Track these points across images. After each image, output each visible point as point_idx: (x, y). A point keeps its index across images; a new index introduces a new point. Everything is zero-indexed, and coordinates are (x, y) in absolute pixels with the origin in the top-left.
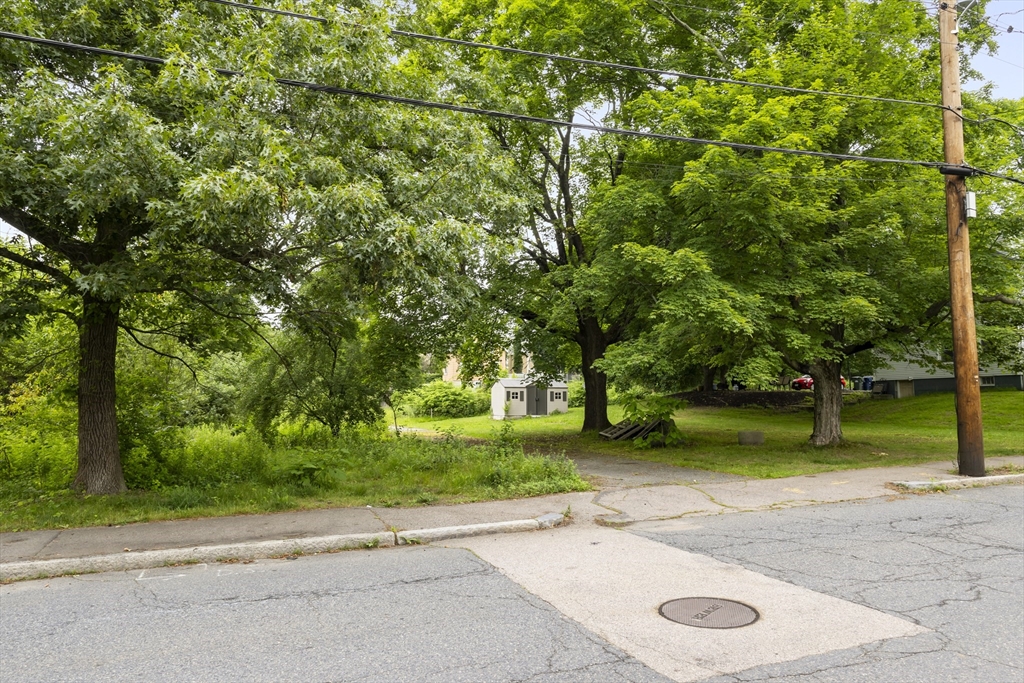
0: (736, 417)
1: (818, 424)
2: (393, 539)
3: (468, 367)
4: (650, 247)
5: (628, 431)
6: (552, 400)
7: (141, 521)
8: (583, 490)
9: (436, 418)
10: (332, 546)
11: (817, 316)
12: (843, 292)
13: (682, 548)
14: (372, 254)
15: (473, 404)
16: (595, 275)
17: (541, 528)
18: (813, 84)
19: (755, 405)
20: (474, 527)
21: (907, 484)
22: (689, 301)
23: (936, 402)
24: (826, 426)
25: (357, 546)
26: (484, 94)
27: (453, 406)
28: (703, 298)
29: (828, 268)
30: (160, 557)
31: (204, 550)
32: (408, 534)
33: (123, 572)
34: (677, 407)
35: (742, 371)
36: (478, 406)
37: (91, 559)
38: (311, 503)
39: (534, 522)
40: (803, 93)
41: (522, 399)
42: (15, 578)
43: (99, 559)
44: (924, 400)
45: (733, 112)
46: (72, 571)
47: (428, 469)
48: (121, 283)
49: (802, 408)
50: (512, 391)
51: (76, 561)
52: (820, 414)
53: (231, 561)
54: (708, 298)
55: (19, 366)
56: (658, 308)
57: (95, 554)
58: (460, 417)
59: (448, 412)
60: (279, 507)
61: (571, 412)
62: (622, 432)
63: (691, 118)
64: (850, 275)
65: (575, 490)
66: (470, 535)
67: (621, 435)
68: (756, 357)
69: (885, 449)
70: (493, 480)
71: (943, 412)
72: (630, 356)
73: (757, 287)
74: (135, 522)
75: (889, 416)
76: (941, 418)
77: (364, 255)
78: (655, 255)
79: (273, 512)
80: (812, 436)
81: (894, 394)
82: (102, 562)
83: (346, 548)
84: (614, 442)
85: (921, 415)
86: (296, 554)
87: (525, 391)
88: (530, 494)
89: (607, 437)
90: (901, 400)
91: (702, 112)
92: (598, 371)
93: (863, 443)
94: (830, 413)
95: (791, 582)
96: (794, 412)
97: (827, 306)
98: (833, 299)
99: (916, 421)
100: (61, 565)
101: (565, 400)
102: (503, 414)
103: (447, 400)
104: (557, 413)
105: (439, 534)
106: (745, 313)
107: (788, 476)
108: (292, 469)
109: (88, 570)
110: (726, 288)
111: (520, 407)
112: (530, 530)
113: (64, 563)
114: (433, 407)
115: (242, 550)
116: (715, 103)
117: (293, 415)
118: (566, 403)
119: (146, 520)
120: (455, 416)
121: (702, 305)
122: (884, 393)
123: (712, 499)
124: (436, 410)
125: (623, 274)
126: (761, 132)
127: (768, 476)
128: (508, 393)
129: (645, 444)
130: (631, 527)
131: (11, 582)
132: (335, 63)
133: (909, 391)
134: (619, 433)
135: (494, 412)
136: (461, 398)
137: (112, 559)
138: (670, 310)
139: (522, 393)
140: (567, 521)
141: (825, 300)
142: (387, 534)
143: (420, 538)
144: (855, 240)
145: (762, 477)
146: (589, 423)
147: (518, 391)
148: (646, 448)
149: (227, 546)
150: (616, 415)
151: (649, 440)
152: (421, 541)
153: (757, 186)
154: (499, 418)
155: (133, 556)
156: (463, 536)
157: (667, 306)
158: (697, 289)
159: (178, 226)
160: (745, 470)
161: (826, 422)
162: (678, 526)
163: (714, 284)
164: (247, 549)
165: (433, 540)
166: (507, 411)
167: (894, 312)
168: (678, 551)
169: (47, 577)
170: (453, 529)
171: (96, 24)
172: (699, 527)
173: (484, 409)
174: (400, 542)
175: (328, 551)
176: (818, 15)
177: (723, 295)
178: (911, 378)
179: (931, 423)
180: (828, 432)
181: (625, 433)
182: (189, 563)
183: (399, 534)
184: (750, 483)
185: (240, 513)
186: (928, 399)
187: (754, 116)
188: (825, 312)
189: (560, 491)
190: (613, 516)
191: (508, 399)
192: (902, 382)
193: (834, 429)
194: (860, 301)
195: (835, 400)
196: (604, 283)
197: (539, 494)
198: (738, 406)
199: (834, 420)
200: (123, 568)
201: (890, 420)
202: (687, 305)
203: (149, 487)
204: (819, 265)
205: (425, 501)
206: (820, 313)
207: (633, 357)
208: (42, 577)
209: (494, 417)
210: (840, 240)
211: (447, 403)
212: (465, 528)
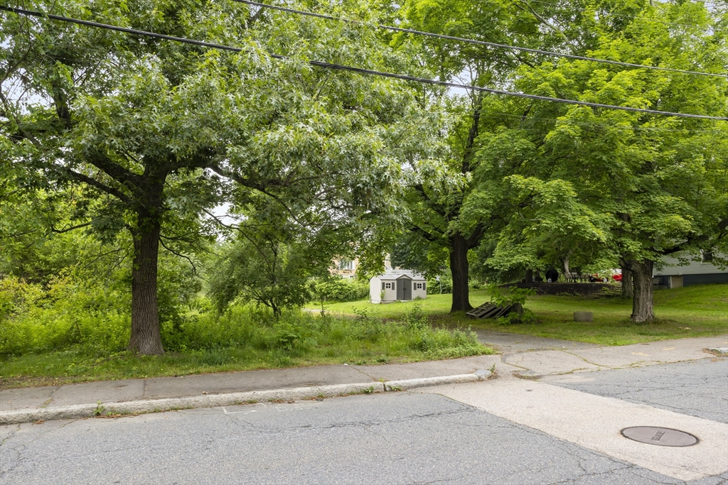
0: (554, 302)
1: (637, 306)
2: (383, 387)
3: (363, 265)
4: (531, 178)
5: (489, 312)
6: (415, 289)
7: (195, 373)
8: (489, 354)
9: (329, 302)
10: (343, 391)
11: (646, 228)
12: (664, 212)
13: (594, 394)
14: (369, 183)
15: (355, 292)
16: (482, 198)
17: (480, 380)
18: (644, 61)
19: (566, 293)
20: (436, 379)
21: (719, 349)
22: (560, 217)
23: (703, 291)
24: (643, 308)
25: (359, 392)
26: (405, 67)
27: (340, 293)
28: (570, 215)
29: (652, 194)
30: (232, 398)
31: (260, 393)
32: (392, 383)
33: (209, 409)
34: (529, 294)
35: (594, 268)
36: (359, 293)
37: (187, 399)
38: (301, 361)
39: (474, 376)
40: (636, 68)
41: (393, 289)
42: (139, 411)
43: (192, 399)
44: (693, 290)
45: (590, 81)
46: (176, 407)
47: (362, 338)
48: (195, 203)
49: (602, 296)
50: (386, 282)
51: (178, 400)
52: (638, 299)
53: (279, 401)
54: (573, 215)
55: (47, 263)
56: (539, 222)
57: (189, 395)
58: (346, 301)
59: (337, 298)
60: (285, 364)
61: (429, 298)
62: (484, 312)
63: (556, 85)
64: (669, 199)
65: (484, 353)
66: (433, 385)
67: (483, 315)
68: (602, 257)
69: (687, 325)
70: (421, 347)
71: (710, 298)
72: (513, 256)
73: (602, 207)
74: (192, 374)
75: (669, 302)
76: (709, 302)
77: (364, 184)
78: (536, 183)
79: (283, 367)
80: (632, 316)
81: (668, 285)
82: (195, 401)
83: (352, 394)
84: (480, 320)
85: (693, 301)
86: (320, 398)
87: (395, 282)
88: (453, 355)
89: (472, 316)
90: (674, 290)
91: (565, 81)
92: (490, 267)
93: (671, 321)
94: (646, 297)
95: (696, 416)
96: (596, 298)
97: (653, 221)
98: (657, 217)
99: (690, 305)
100: (169, 403)
101: (424, 289)
102: (380, 299)
103: (335, 289)
104: (419, 298)
105: (413, 384)
106: (597, 226)
107: (628, 344)
108: (279, 337)
109: (186, 406)
110: (585, 208)
111: (392, 294)
112: (473, 381)
113: (170, 402)
114: (326, 295)
115: (285, 393)
116: (571, 75)
117: (247, 298)
118: (426, 291)
119: (199, 373)
120: (342, 301)
121: (570, 220)
122: (660, 284)
123: (585, 360)
124: (328, 296)
125: (502, 197)
126: (612, 97)
127: (615, 344)
128: (383, 284)
129: (507, 321)
130: (542, 379)
131: (138, 414)
132: (344, 48)
133: (679, 283)
134: (482, 313)
135: (372, 298)
136: (347, 287)
137: (201, 399)
138: (547, 224)
139: (393, 284)
140: (494, 376)
141: (651, 216)
142: (378, 383)
143: (401, 386)
144: (671, 173)
145: (610, 345)
146: (456, 306)
147: (391, 282)
148: (508, 324)
149: (274, 391)
150: (476, 301)
151: (509, 318)
152: (401, 389)
153: (610, 134)
154: (377, 302)
155: (213, 397)
156: (429, 385)
157: (544, 221)
158: (565, 208)
159: (247, 163)
160: (593, 339)
161: (643, 305)
162: (576, 379)
163: (575, 206)
164: (288, 393)
165: (409, 388)
166: (382, 297)
167: (698, 225)
168: (591, 395)
169: (160, 411)
170: (422, 380)
171: (162, 21)
172: (592, 379)
173: (365, 295)
174: (388, 389)
175: (341, 395)
176: (645, 12)
177: (583, 214)
178: (681, 273)
179: (702, 307)
180: (644, 312)
181: (486, 313)
182: (251, 402)
183: (387, 383)
184: (604, 349)
185: (260, 368)
186: (696, 289)
187: (608, 85)
188: (652, 225)
189: (474, 354)
190: (524, 372)
191: (383, 288)
192: (673, 276)
193: (649, 310)
194: (677, 218)
195: (649, 289)
196: (489, 204)
197: (460, 356)
198: (554, 294)
199: (649, 304)
200: (208, 406)
201: (670, 304)
202: (558, 220)
203: (179, 350)
204: (645, 191)
205: (383, 361)
206: (648, 226)
207: (516, 257)
208: (156, 411)
209: (373, 302)
210: (661, 174)
211: (337, 291)
212: (430, 380)
